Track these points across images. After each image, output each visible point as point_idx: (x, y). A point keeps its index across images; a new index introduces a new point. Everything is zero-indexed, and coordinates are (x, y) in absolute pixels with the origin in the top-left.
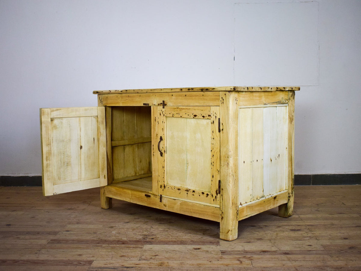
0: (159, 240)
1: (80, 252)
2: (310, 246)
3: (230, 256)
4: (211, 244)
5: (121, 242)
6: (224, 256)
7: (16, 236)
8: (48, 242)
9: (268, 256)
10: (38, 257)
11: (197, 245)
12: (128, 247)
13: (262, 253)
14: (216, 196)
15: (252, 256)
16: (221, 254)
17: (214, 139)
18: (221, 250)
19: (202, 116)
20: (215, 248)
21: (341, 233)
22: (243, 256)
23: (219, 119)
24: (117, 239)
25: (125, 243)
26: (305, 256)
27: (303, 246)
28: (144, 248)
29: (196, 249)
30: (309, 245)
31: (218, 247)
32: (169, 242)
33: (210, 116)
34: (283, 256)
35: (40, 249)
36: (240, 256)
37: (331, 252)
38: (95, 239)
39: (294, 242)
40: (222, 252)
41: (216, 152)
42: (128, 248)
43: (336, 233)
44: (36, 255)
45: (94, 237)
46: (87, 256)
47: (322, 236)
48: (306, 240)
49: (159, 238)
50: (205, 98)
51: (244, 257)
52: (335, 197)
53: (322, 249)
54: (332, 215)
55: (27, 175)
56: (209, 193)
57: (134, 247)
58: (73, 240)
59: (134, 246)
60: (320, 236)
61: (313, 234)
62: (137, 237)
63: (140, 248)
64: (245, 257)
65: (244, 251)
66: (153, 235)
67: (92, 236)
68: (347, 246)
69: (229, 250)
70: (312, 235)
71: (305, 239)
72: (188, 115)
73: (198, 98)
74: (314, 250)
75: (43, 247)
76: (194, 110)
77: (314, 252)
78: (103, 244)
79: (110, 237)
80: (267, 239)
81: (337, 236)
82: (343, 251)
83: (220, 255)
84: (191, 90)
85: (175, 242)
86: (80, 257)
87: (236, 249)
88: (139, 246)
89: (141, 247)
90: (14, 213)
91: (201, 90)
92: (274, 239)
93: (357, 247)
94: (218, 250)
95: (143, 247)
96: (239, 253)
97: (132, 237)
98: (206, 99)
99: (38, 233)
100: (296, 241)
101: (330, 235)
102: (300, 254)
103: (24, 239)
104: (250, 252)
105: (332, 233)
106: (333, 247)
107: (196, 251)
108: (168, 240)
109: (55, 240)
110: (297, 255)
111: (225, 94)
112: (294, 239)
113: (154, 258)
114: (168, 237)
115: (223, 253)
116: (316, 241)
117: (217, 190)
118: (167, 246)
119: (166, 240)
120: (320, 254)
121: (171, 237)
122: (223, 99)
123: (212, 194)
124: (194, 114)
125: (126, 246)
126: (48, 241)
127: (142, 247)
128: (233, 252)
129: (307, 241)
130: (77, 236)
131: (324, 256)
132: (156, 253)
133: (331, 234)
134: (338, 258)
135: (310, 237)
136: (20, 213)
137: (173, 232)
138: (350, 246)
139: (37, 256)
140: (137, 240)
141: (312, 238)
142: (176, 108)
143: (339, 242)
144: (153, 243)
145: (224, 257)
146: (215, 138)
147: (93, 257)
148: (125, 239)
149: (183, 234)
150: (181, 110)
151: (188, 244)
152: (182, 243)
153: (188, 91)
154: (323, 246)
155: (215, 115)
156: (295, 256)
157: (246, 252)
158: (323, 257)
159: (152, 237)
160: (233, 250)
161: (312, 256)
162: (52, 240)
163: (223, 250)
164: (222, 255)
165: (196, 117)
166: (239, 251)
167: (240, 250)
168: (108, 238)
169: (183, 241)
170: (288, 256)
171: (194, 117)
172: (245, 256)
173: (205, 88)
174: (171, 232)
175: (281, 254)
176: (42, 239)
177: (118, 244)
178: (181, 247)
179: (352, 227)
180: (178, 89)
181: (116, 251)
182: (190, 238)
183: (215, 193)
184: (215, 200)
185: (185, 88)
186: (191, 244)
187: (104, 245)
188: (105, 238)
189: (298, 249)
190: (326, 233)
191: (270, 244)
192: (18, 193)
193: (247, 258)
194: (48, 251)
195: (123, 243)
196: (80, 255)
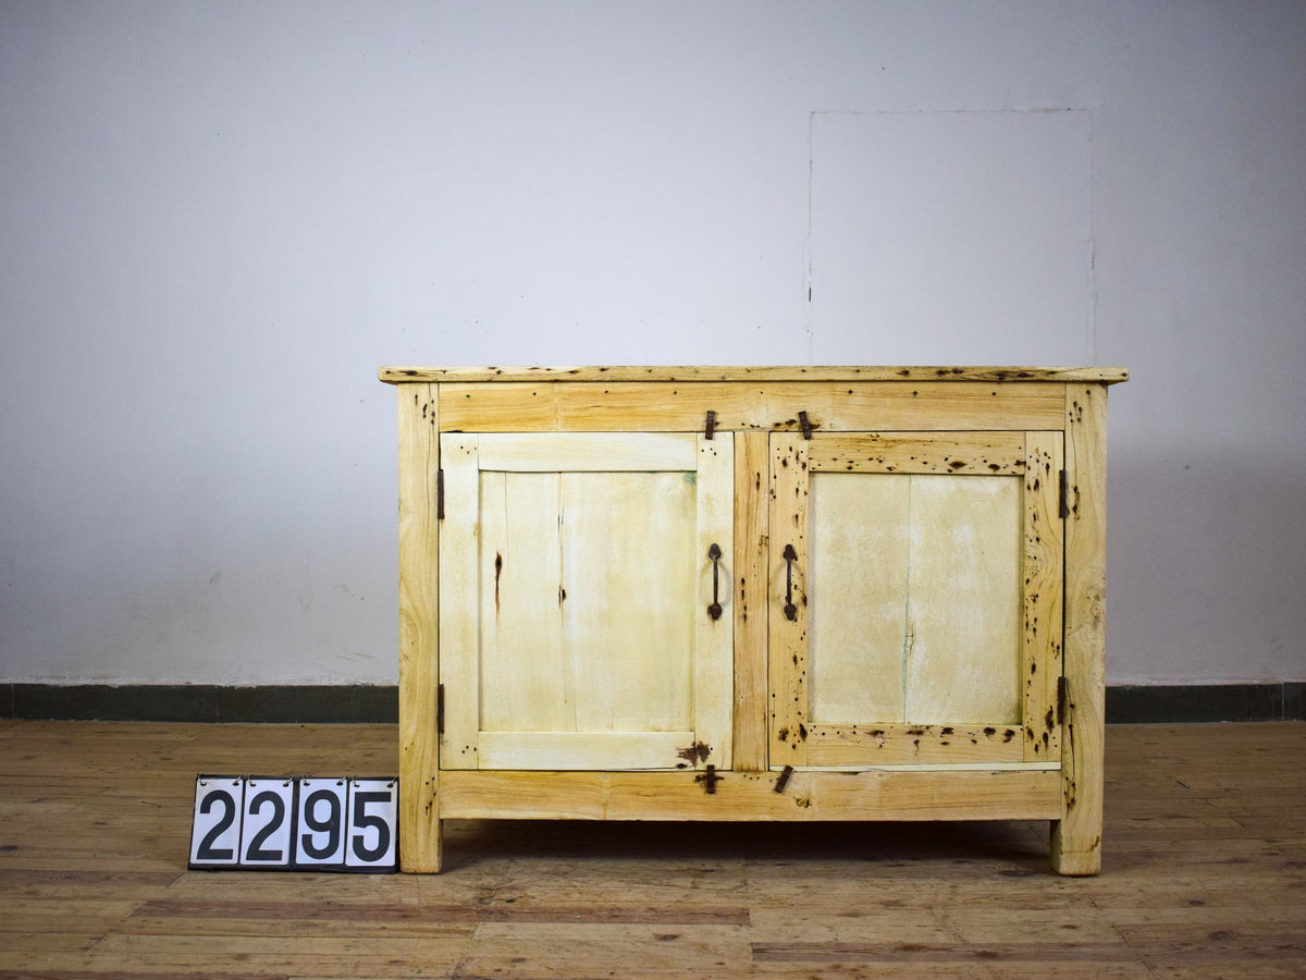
0: (533, 905)
1: (241, 945)
2: (1073, 927)
3: (785, 963)
4: (719, 920)
5: (397, 914)
6: (764, 965)
7: (28, 885)
8: (138, 910)
9: (922, 965)
10: (88, 963)
11: (668, 923)
12: (419, 930)
13: (899, 954)
14: (1048, 732)
15: (866, 963)
16: (751, 957)
17: (1038, 539)
18: (755, 940)
19: (988, 464)
20: (734, 933)
21: (1178, 883)
22: (832, 963)
23: (1063, 474)
24: (384, 903)
25: (410, 917)
26: (1055, 964)
27: (1045, 930)
28: (477, 933)
29: (665, 938)
30: (1066, 927)
31: (744, 931)
32: (571, 911)
33: (1025, 463)
34: (974, 963)
35: (100, 935)
36: (821, 965)
37: (1146, 951)
38: (306, 900)
39: (1014, 916)
40: (755, 951)
41: (1049, 584)
42: (420, 934)
43: (1163, 885)
44: (82, 957)
45: (302, 895)
46: (267, 960)
47: (1114, 896)
48: (1058, 908)
49: (533, 898)
50: (1005, 403)
51: (836, 968)
52: (1153, 761)
53: (1117, 939)
54: (1145, 822)
55: (101, 682)
56: (1016, 728)
57: (438, 931)
58: (227, 905)
59: (443, 926)
60: (1106, 894)
61: (1080, 887)
62: (456, 896)
63: (461, 932)
64: (839, 966)
65: (838, 944)
66: (513, 888)
67: (296, 891)
68: (1201, 928)
69: (783, 940)
70: (1077, 890)
71: (1053, 903)
72: (925, 463)
73: (972, 402)
74: (1086, 945)
75: (114, 927)
76: (953, 445)
77: (1089, 950)
78: (332, 917)
79: (360, 893)
80: (919, 903)
81: (1168, 894)
82: (1189, 948)
83: (750, 962)
84: (949, 376)
85: (590, 912)
86: (240, 963)
87: (808, 940)
88: (458, 925)
89: (467, 928)
90: (38, 809)
91: (995, 378)
92: (945, 906)
93: (1239, 935)
94: (744, 940)
95: (472, 929)
96: (817, 951)
97: (439, 893)
98: (1009, 409)
99: (108, 877)
100: (1021, 912)
101: (1141, 891)
102: (1038, 956)
103: (51, 898)
104: (856, 951)
105: (1146, 885)
106: (1155, 932)
107: (665, 946)
108: (567, 905)
109: (160, 903)
110: (1024, 959)
111: (1088, 392)
112: (1014, 905)
113: (509, 968)
114: (567, 894)
115: (759, 951)
116: (1093, 910)
117: (1051, 713)
118: (560, 925)
119: (558, 905)
120: (1108, 958)
121: (576, 896)
122: (1080, 409)
123: (1030, 727)
124: (951, 460)
125: (412, 927)
126: (137, 904)
127: (469, 932)
128: (795, 951)
129: (1059, 912)
130: (242, 890)
131: (1125, 964)
132: (517, 952)
133: (1144, 888)
134: (1174, 972)
135: (1069, 896)
136: (57, 808)
137: (586, 879)
138: (1212, 931)
139: (87, 959)
140: (456, 904)
141: (1078, 900)
142: (866, 440)
143: (1177, 915)
144: (510, 914)
145: (763, 968)
146: (1041, 537)
147: (289, 963)
148: (414, 901)
149: (622, 884)
150: (890, 447)
151: (636, 920)
152: (615, 915)
153: (936, 377)
154: (1121, 930)
155: (1044, 460)
156: (1018, 964)
157: (843, 950)
158: (1121, 968)
159: (508, 896)
160: (795, 941)
161: (1082, 963)
162: (150, 903)
163: (760, 940)
164: (754, 959)
165: (962, 470)
166: (817, 946)
167: (822, 940)
168: (353, 899)
169: (620, 910)
170: (992, 963)
171: (949, 471)
172: (838, 963)
173: (1013, 368)
174: (580, 879)
175: (968, 957)
176: (118, 900)
177: (385, 919)
178: (609, 929)
179: (1219, 863)
180: (890, 368)
181: (373, 945)
182: (644, 899)
183: (1044, 722)
184: (1042, 747)
185: (924, 368)
186: (647, 921)
187: (332, 923)
188: (343, 899)
189: (1031, 940)
190: (1127, 883)
191: (929, 921)
192: (65, 742)
193: (847, 970)
194: (128, 942)
195: (405, 917)
196: (242, 957)
